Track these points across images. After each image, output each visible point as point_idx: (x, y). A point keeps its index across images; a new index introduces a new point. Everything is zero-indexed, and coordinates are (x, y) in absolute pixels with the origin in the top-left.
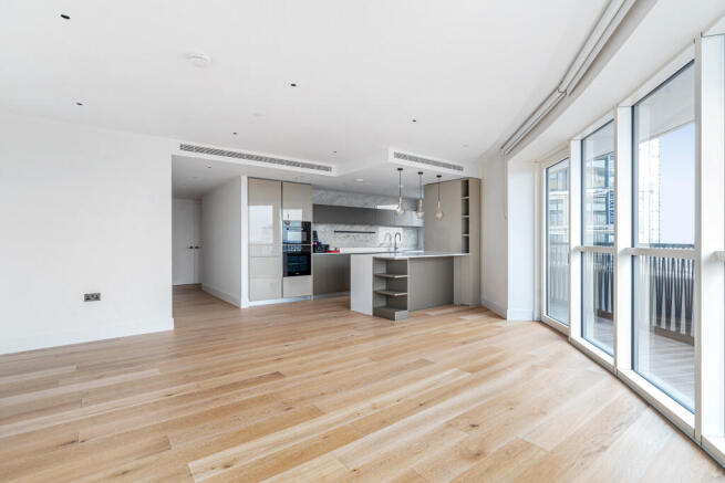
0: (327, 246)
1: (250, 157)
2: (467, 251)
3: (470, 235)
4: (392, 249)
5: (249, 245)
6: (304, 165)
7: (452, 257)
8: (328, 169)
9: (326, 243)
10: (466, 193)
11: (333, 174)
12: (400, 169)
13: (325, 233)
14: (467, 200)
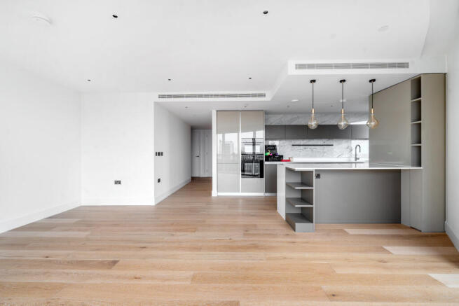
0: (282, 156)
1: (201, 96)
2: (419, 164)
3: (423, 145)
4: (353, 160)
5: (217, 155)
6: (241, 96)
7: (399, 171)
8: (262, 95)
9: (281, 154)
10: (418, 94)
11: (268, 98)
12: (313, 81)
13: (283, 147)
14: (419, 102)
